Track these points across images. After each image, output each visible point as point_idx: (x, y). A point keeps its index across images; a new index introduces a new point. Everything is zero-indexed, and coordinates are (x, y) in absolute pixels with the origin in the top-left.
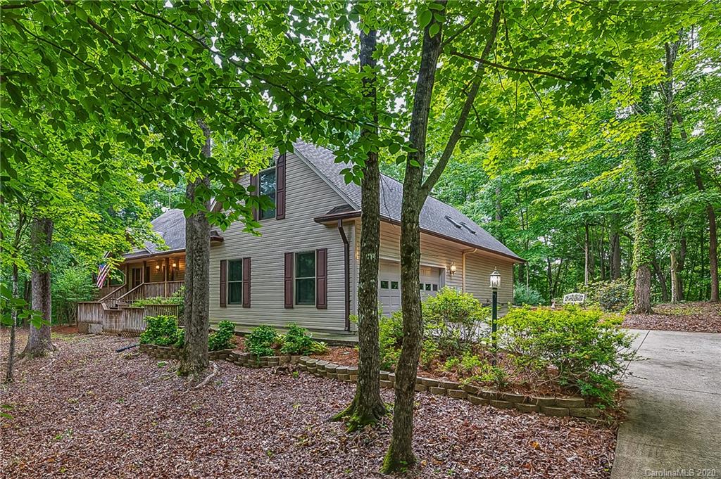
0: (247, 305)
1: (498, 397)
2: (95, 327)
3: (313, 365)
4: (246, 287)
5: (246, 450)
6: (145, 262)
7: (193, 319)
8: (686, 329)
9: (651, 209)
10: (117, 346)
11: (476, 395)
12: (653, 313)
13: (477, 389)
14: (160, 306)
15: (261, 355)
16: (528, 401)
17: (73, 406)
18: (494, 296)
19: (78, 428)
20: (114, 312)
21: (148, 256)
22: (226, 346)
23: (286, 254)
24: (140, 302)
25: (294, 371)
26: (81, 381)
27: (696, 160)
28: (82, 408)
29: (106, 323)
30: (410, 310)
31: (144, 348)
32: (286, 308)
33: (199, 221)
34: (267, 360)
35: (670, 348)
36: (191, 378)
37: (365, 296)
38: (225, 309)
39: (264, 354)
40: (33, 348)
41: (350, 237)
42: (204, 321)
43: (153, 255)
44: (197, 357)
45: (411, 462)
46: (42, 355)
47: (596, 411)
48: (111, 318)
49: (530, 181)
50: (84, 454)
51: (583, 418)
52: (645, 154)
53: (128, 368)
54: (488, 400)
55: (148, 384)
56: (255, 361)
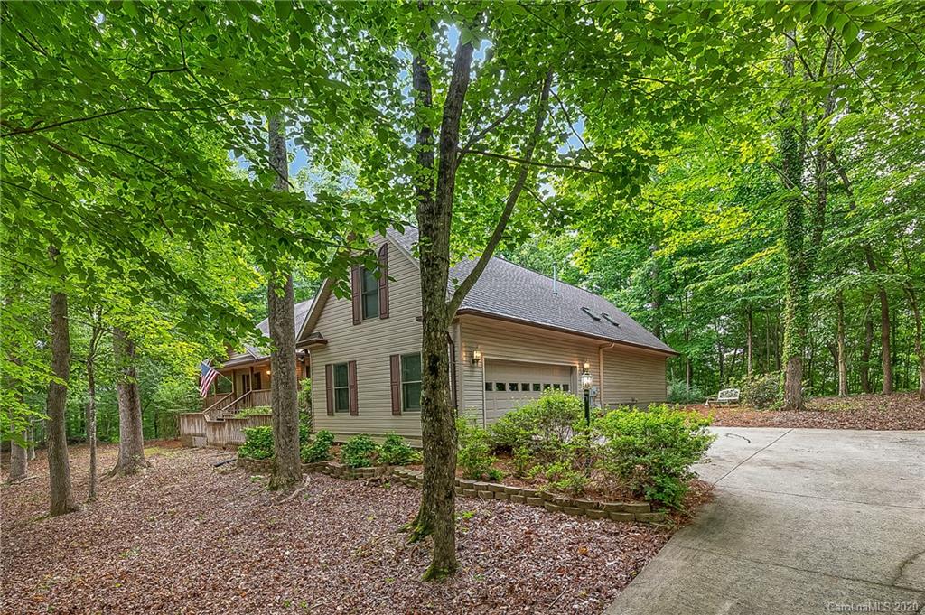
0: (355, 413)
1: (571, 504)
2: (199, 441)
3: (405, 476)
4: (353, 393)
5: (304, 562)
6: (252, 368)
7: (281, 430)
8: (834, 426)
9: (802, 294)
10: (218, 460)
11: (551, 502)
12: (804, 409)
13: (552, 496)
14: (266, 416)
15: (356, 466)
16: (598, 508)
17: (150, 524)
18: (585, 399)
19: (147, 545)
20: (218, 424)
21: (252, 362)
22: (323, 458)
23: (391, 356)
24: (245, 412)
25: (387, 482)
26: (166, 499)
27: (856, 238)
28: (158, 526)
29: (210, 437)
30: (441, 420)
31: (242, 463)
32: (393, 414)
33: (281, 325)
34: (362, 471)
35: (797, 448)
36: (280, 492)
37: (427, 404)
38: (332, 418)
39: (360, 465)
40: (124, 465)
41: (455, 337)
42: (293, 432)
43: (258, 360)
44: (287, 470)
45: (453, 570)
46: (134, 472)
47: (660, 516)
48: (214, 430)
49: (684, 264)
50: (143, 570)
51: (646, 524)
52: (796, 233)
53: (221, 484)
54: (562, 507)
55: (234, 500)
56: (350, 473)
